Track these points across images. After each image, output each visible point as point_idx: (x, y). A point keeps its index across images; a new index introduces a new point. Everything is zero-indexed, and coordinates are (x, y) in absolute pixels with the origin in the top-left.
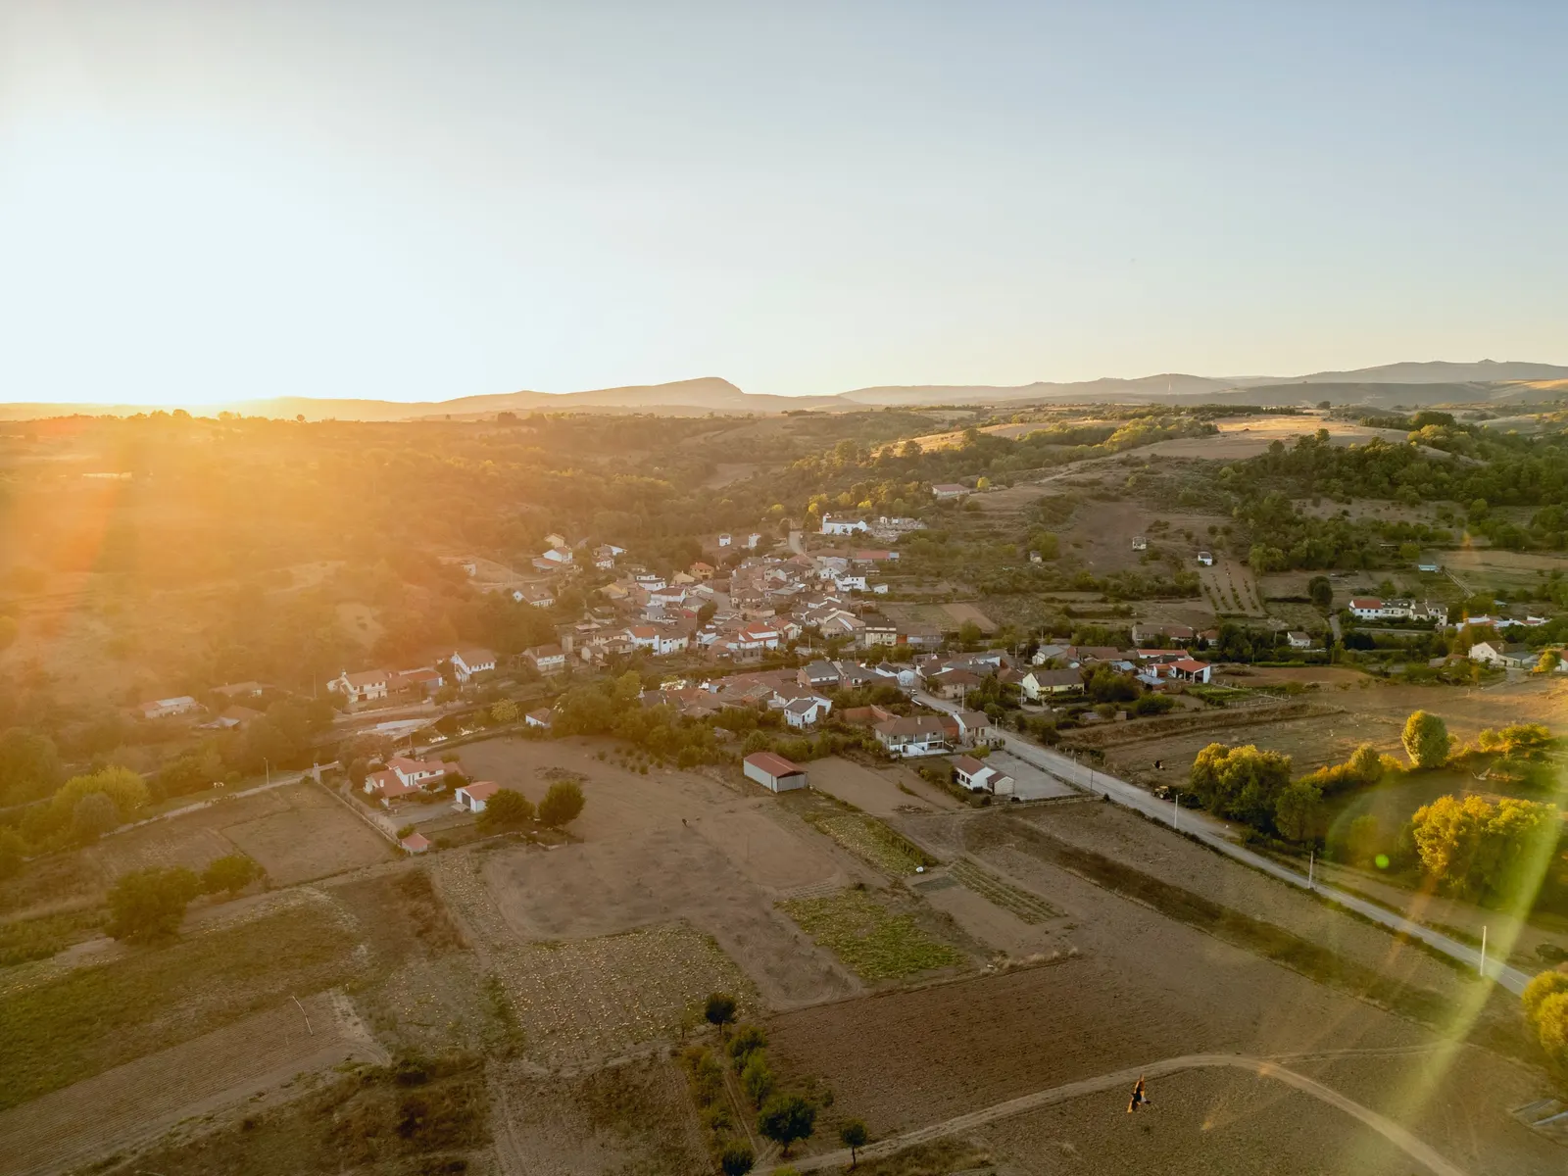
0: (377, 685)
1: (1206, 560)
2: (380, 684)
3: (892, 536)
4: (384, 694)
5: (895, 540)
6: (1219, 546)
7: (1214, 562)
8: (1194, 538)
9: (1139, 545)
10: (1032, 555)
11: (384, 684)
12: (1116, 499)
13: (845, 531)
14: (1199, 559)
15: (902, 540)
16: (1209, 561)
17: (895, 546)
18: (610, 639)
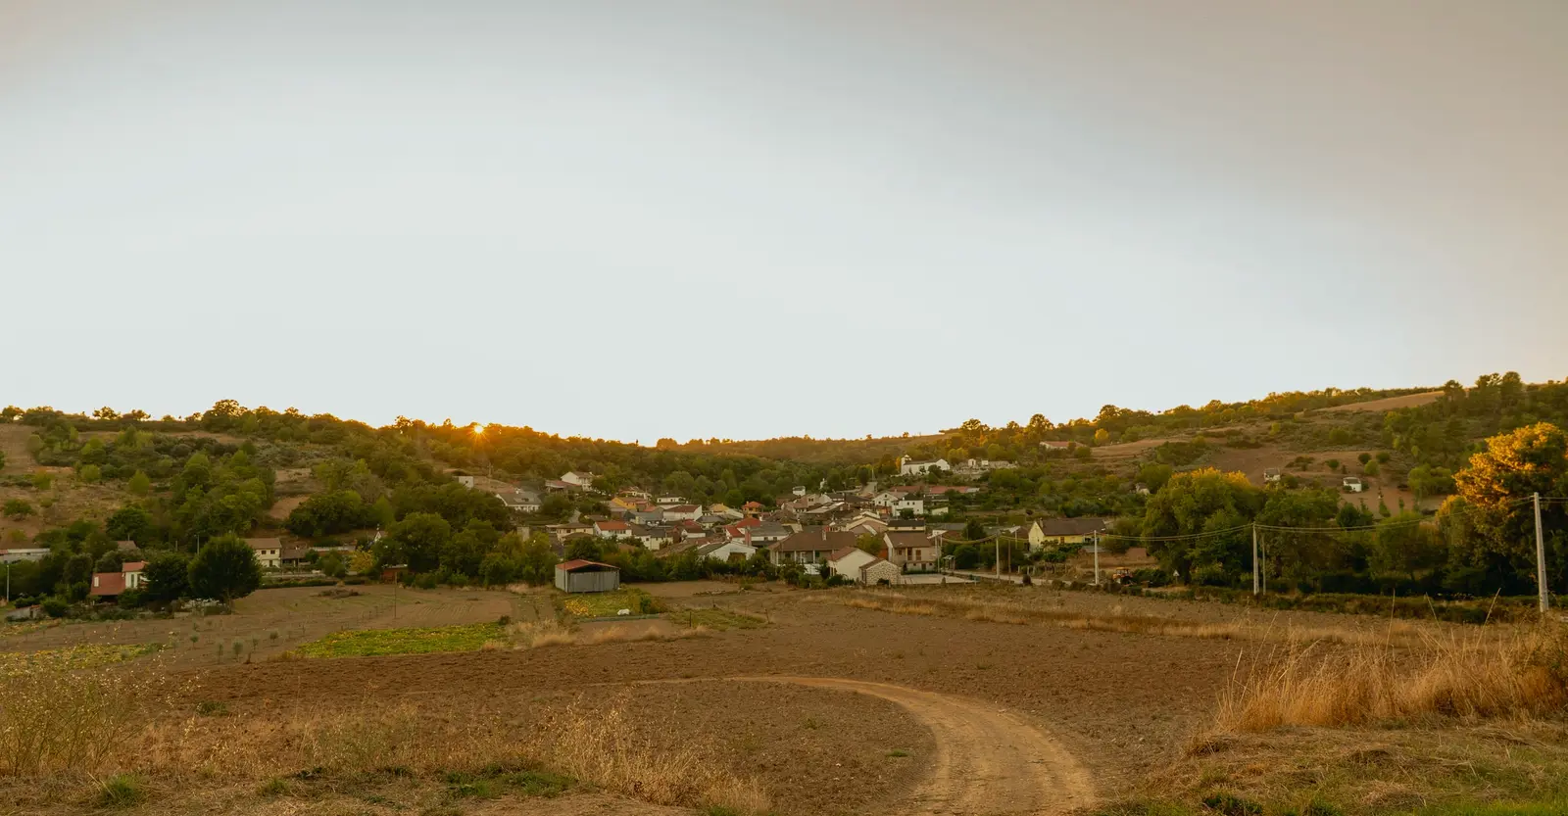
0: (268, 552)
1: (1353, 486)
2: (273, 552)
3: (977, 475)
4: (276, 564)
5: (978, 477)
6: (1373, 473)
7: (1365, 488)
8: (1340, 468)
9: (1272, 476)
10: (1138, 487)
11: (277, 552)
12: (1256, 446)
13: (923, 470)
14: (1345, 484)
15: (985, 478)
16: (1357, 487)
17: (977, 483)
18: (572, 532)
